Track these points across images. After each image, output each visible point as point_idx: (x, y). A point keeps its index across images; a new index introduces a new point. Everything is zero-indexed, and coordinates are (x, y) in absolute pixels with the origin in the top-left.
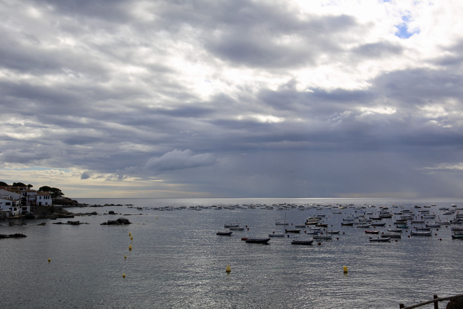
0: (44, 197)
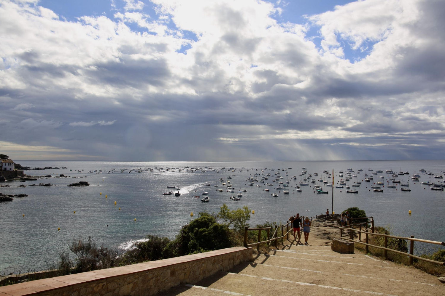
0: (9, 164)
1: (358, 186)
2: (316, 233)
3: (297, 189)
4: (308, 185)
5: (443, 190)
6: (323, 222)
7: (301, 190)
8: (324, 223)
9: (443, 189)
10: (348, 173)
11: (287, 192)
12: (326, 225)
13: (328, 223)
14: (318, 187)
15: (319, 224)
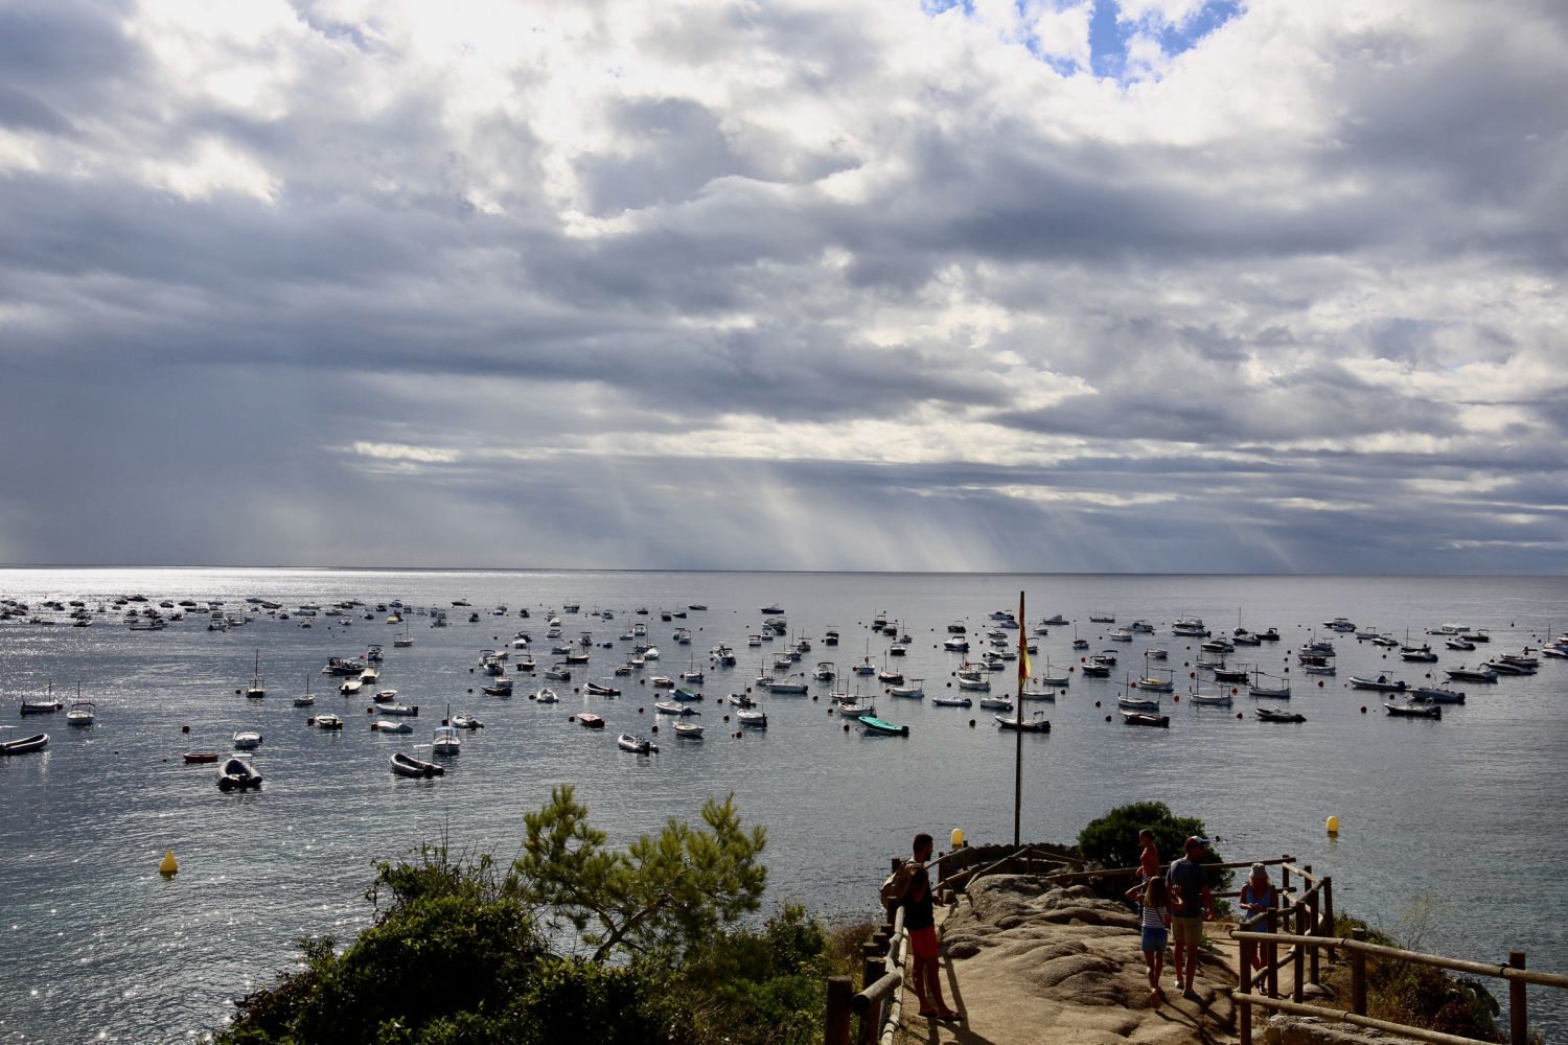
1: (1050, 699)
2: (1042, 970)
3: (743, 714)
4: (803, 692)
5: (1438, 717)
6: (1038, 893)
7: (764, 718)
8: (1044, 898)
9: (1438, 711)
10: (993, 632)
11: (693, 727)
12: (1063, 911)
13: (1067, 901)
14: (851, 701)
15: (1018, 906)
